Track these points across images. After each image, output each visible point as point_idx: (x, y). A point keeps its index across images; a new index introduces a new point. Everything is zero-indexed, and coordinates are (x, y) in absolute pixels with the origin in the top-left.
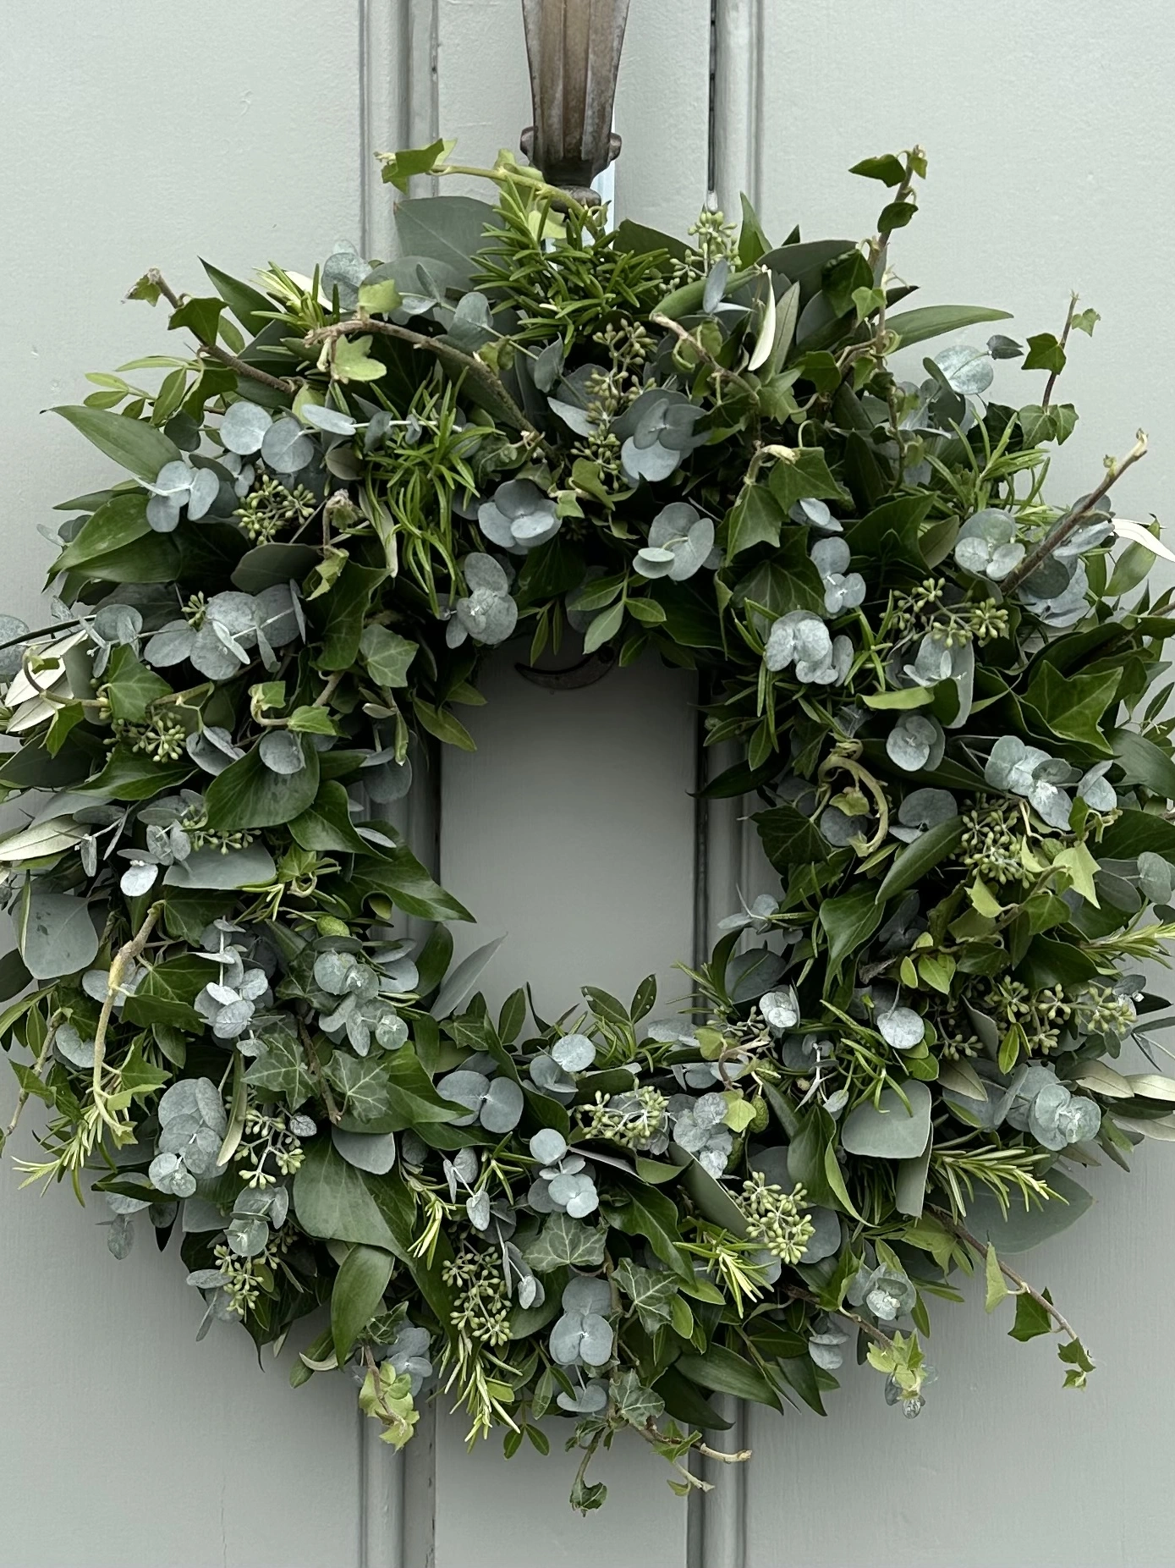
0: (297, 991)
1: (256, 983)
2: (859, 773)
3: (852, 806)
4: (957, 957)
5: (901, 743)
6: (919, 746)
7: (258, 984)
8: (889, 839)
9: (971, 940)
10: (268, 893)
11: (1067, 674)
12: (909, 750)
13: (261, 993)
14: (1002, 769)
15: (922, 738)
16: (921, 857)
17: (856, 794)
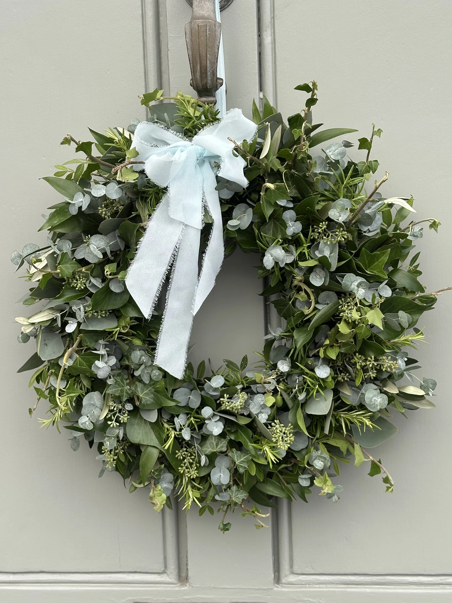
0: (127, 363)
1: (112, 360)
2: (304, 287)
3: (302, 298)
4: (340, 347)
5: (314, 277)
6: (321, 278)
7: (113, 361)
8: (315, 309)
9: (343, 341)
10: (113, 331)
11: (372, 251)
12: (317, 279)
13: (114, 363)
14: (348, 285)
15: (321, 275)
16: (324, 314)
17: (303, 293)
